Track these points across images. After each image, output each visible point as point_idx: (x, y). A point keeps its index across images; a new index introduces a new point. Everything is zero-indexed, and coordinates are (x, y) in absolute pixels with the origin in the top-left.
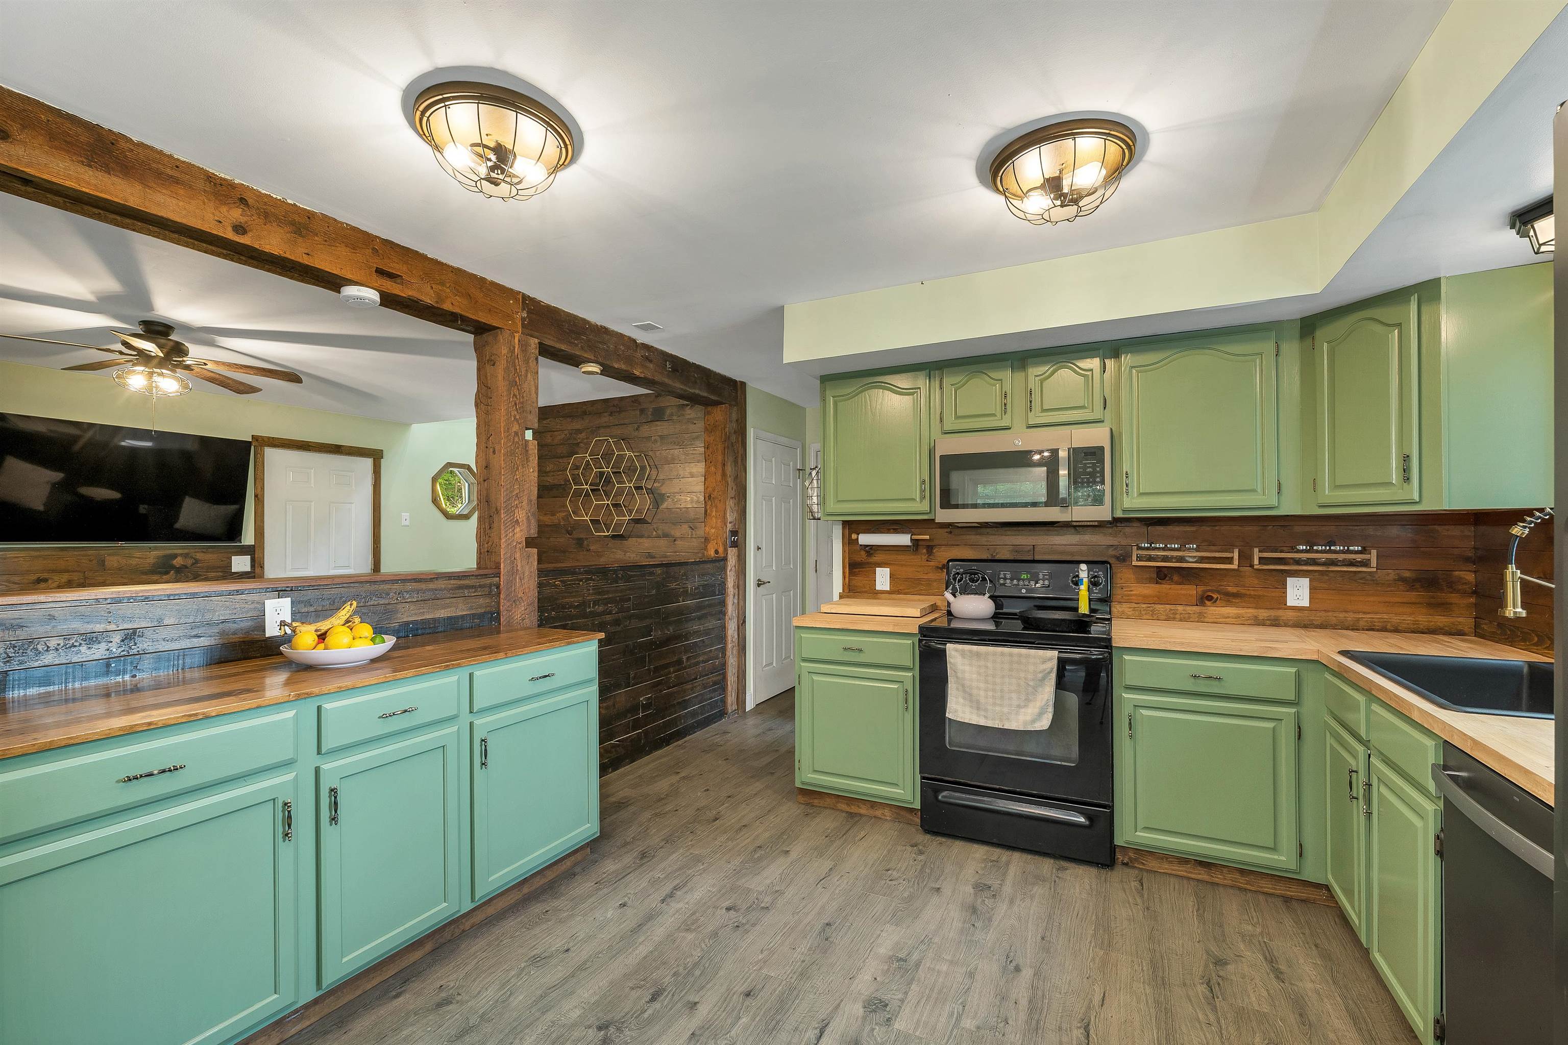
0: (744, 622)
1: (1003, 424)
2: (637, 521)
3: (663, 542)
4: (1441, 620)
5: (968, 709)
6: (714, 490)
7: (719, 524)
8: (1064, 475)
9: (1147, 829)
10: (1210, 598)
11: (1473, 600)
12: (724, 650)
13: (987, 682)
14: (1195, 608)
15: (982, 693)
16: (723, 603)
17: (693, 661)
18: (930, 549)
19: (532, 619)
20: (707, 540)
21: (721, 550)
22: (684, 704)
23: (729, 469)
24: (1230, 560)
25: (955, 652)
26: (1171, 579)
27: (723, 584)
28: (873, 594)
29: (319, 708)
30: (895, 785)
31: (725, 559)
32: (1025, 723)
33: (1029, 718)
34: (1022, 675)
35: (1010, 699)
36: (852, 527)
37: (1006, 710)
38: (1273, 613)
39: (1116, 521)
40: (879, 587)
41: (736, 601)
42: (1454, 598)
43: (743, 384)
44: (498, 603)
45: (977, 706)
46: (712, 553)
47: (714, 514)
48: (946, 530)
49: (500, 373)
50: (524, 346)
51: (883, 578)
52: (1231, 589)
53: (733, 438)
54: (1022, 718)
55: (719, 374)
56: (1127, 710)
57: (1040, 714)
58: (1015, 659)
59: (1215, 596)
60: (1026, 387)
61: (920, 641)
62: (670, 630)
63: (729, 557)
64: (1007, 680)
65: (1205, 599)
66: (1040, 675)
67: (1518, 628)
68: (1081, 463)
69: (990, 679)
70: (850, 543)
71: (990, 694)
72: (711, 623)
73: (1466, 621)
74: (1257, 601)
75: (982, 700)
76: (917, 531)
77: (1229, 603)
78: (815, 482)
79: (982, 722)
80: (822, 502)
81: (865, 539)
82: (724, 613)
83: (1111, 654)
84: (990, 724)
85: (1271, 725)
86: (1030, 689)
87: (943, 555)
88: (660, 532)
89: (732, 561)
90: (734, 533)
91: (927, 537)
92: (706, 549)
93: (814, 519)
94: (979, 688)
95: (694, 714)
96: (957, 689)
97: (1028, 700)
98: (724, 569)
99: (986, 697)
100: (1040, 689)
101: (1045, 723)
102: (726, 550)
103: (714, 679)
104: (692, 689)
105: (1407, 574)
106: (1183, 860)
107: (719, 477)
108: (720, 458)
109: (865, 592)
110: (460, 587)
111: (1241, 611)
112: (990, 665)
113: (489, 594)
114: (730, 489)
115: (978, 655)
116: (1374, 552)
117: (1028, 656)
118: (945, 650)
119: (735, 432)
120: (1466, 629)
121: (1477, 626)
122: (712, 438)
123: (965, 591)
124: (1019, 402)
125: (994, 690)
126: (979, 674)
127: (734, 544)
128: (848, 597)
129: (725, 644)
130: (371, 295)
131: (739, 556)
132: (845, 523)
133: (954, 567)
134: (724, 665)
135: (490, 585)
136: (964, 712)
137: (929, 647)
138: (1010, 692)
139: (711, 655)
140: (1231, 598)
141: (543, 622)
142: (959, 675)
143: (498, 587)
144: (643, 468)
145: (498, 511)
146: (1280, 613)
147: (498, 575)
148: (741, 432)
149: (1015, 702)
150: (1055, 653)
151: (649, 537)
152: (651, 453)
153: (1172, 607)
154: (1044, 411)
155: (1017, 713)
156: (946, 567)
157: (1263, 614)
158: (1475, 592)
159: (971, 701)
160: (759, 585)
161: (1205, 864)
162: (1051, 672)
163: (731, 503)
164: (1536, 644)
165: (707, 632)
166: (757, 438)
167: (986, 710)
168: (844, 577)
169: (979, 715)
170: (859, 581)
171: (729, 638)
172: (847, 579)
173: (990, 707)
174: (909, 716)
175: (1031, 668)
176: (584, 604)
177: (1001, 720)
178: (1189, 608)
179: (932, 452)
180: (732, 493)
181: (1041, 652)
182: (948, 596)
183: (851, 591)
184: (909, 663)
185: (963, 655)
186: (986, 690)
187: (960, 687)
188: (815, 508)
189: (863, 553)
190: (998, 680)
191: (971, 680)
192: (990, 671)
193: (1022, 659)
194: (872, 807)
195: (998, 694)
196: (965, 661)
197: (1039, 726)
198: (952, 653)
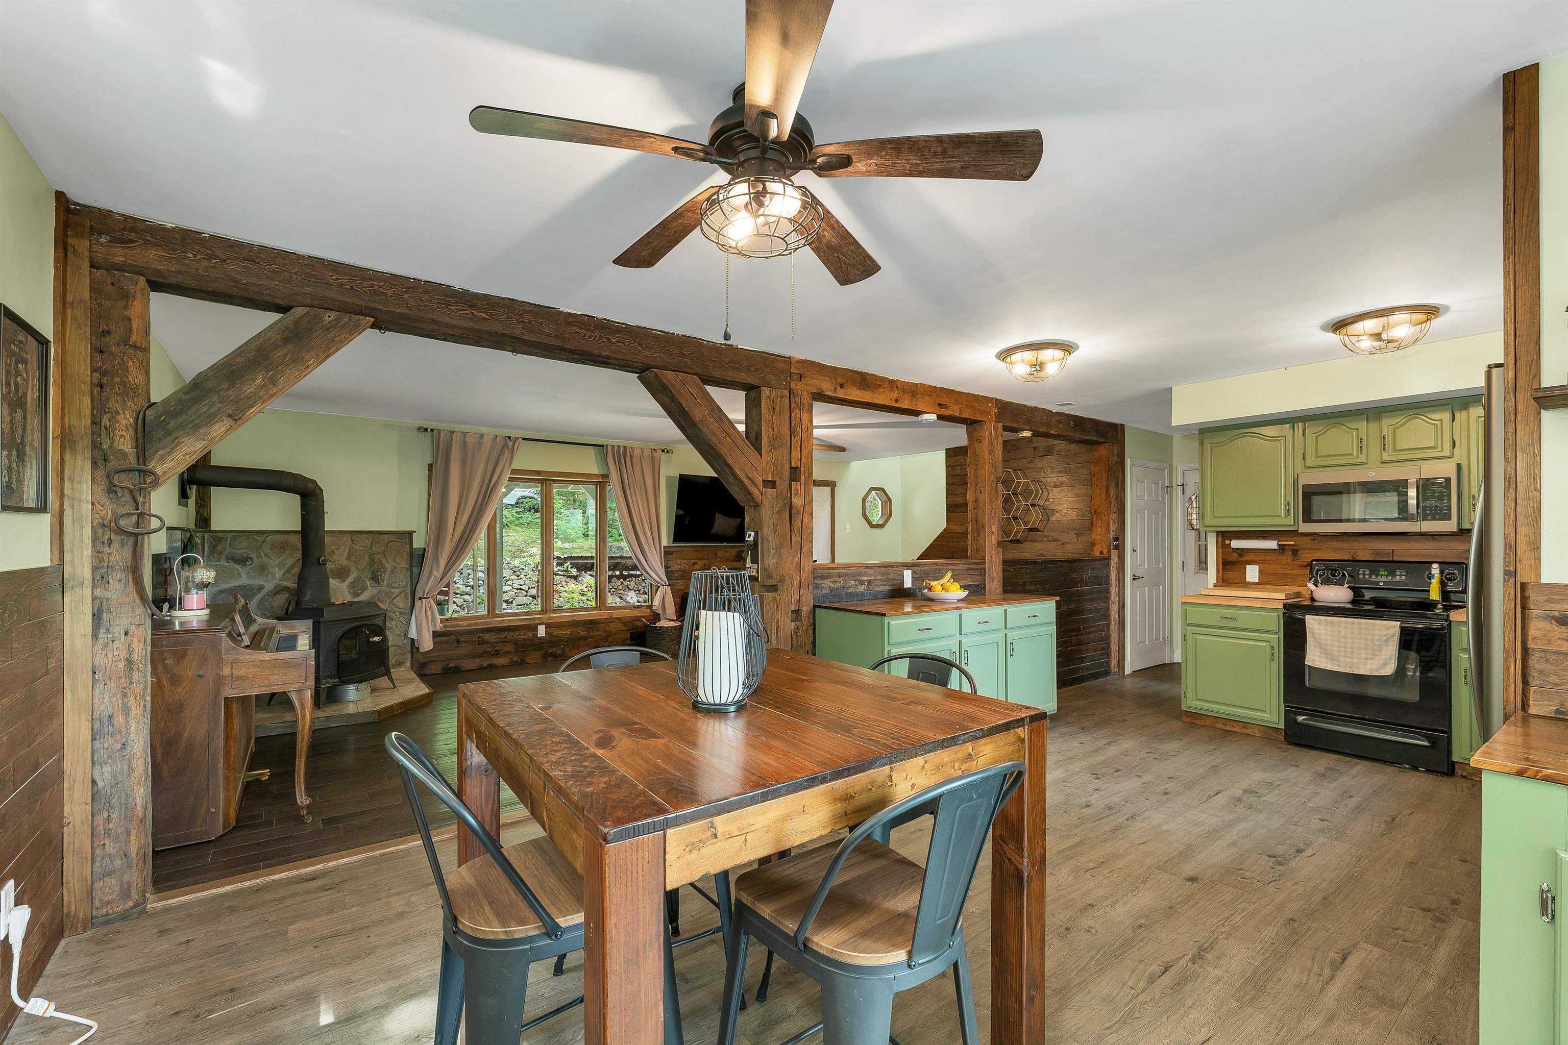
0: (1124, 606)
1: (1359, 461)
2: (1031, 530)
3: (1052, 545)
5: (1324, 660)
6: (1099, 507)
7: (1104, 532)
8: (1412, 499)
12: (1108, 625)
13: (1339, 642)
15: (1336, 649)
16: (1108, 591)
17: (1087, 631)
18: (1295, 552)
19: (1000, 590)
20: (1093, 544)
21: (1105, 552)
22: (1082, 660)
23: (1112, 492)
25: (1312, 622)
27: (1108, 577)
28: (1244, 584)
29: (960, 615)
30: (1264, 711)
31: (1109, 558)
32: (1372, 670)
33: (1375, 667)
34: (1369, 637)
35: (1359, 653)
36: (1224, 536)
37: (1355, 661)
40: (1249, 579)
41: (1117, 590)
43: (1122, 426)
44: (985, 579)
45: (1331, 658)
46: (1098, 554)
47: (1099, 524)
48: (1310, 538)
49: (985, 447)
50: (996, 428)
51: (1252, 573)
53: (1115, 468)
54: (1369, 666)
55: (1105, 422)
57: (1385, 664)
58: (1363, 626)
60: (1381, 433)
61: (1284, 614)
62: (1073, 606)
63: (1112, 556)
64: (1356, 641)
66: (1384, 638)
68: (1430, 490)
69: (1343, 640)
70: (1223, 547)
71: (1342, 649)
72: (1100, 605)
75: (1335, 653)
76: (1284, 538)
78: (1194, 504)
79: (1335, 669)
80: (1201, 516)
81: (1236, 544)
82: (1108, 599)
83: (1450, 625)
84: (1341, 670)
86: (1376, 648)
87: (1307, 557)
88: (1050, 538)
89: (1114, 560)
90: (1116, 539)
91: (1293, 543)
92: (1092, 550)
93: (1193, 529)
94: (1332, 646)
95: (1088, 668)
96: (1315, 646)
97: (1374, 655)
98: (1108, 565)
99: (1339, 652)
100: (1385, 648)
101: (1389, 670)
102: (1109, 552)
103: (1103, 646)
104: (1087, 650)
107: (1103, 496)
108: (1105, 483)
109: (1237, 583)
110: (969, 569)
112: (1342, 630)
113: (981, 575)
114: (1112, 506)
115: (1332, 623)
117: (1374, 624)
118: (1304, 619)
119: (1116, 463)
122: (1097, 469)
123: (1327, 582)
124: (1375, 446)
125: (1346, 647)
126: (1333, 636)
127: (1116, 547)
128: (1221, 586)
129: (1110, 621)
130: (933, 417)
131: (1119, 556)
132: (1218, 533)
133: (1317, 565)
134: (1108, 637)
135: (981, 569)
136: (1320, 661)
137: (1292, 617)
138: (1359, 649)
139: (1100, 628)
141: (1005, 591)
142: (1317, 636)
143: (984, 569)
144: (1037, 490)
145: (983, 526)
147: (984, 563)
148: (1121, 462)
149: (1363, 656)
150: (1398, 624)
151: (1041, 542)
152: (1043, 480)
154: (1396, 450)
155: (1365, 663)
156: (1310, 565)
159: (1326, 654)
160: (1134, 579)
162: (1393, 636)
163: (1113, 517)
165: (1097, 611)
166: (1132, 465)
167: (1339, 661)
168: (1218, 571)
169: (1333, 664)
170: (1230, 575)
171: (1112, 617)
172: (1221, 574)
173: (1341, 659)
174: (1275, 666)
175: (1379, 633)
176: (1024, 583)
177: (1351, 668)
179: (1296, 481)
180: (1114, 508)
181: (1386, 623)
182: (1311, 585)
183: (1223, 581)
184: (1275, 628)
185: (1320, 623)
186: (1339, 647)
187: (1317, 645)
188: (1194, 522)
189: (1235, 555)
190: (1349, 641)
191: (1327, 640)
192: (1342, 634)
193: (1371, 627)
194: (1244, 727)
195: (1349, 650)
196: (1322, 627)
197: (1383, 673)
198: (1311, 621)
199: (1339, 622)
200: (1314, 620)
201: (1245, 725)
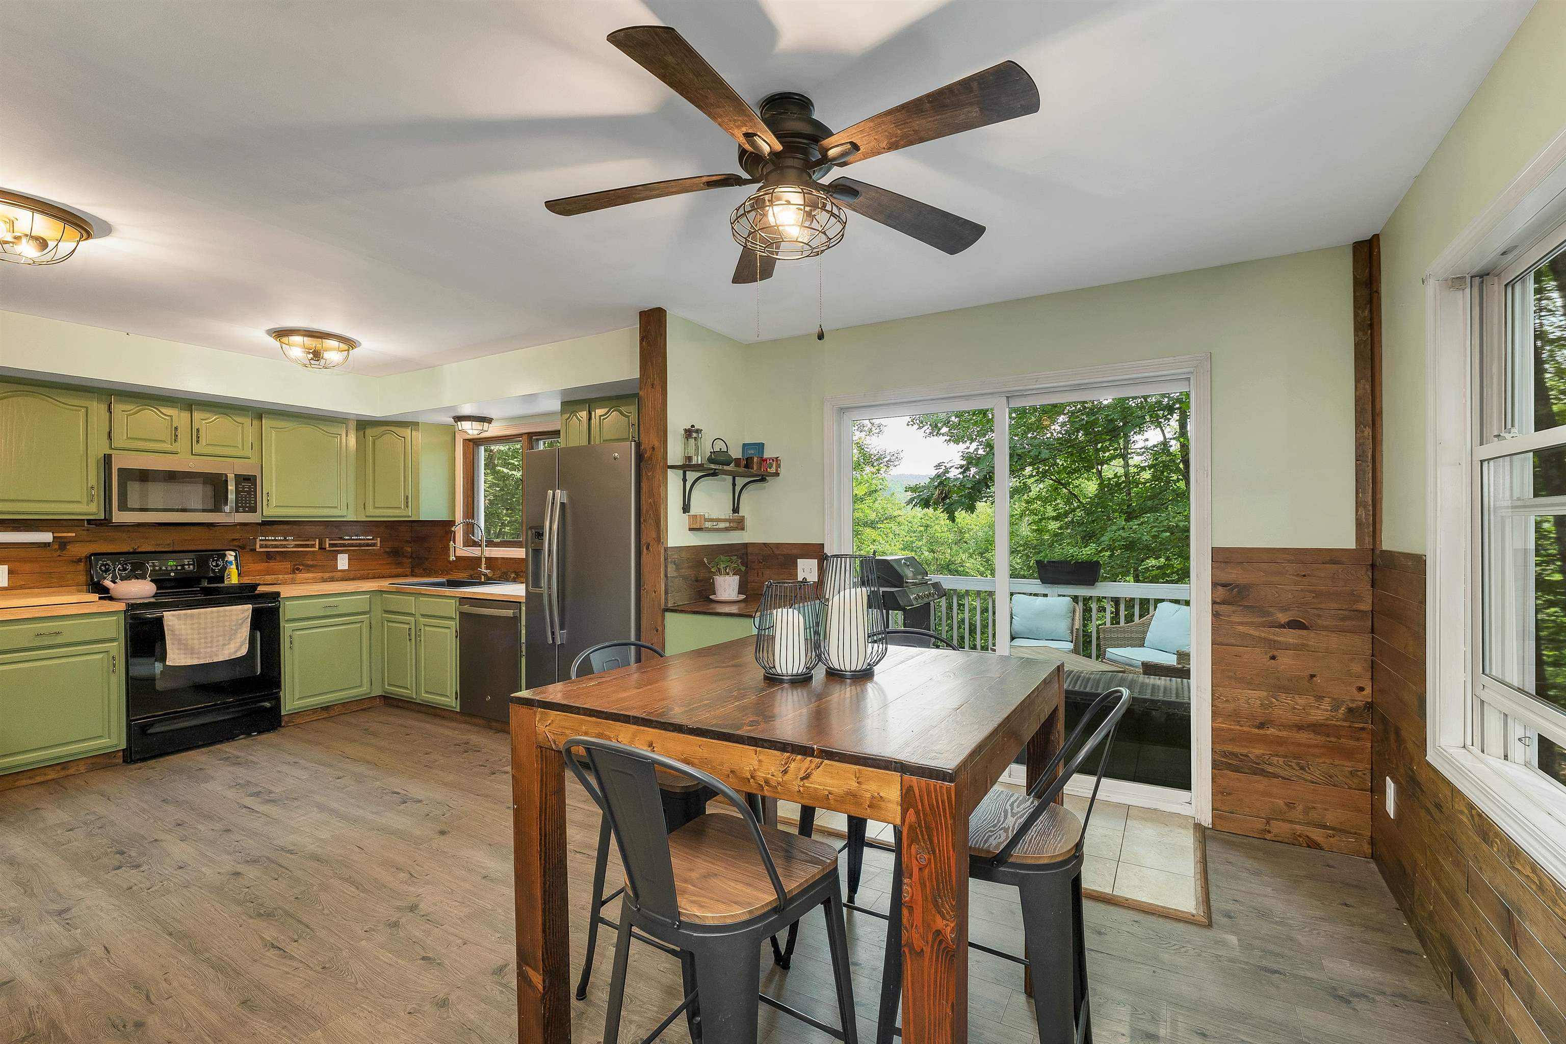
4: (400, 570)
5: (184, 656)
9: (300, 699)
10: (298, 569)
11: (410, 560)
13: (199, 633)
14: (290, 576)
15: (196, 642)
24: (313, 546)
26: (275, 559)
30: (99, 737)
32: (230, 654)
33: (233, 650)
34: (227, 624)
35: (218, 641)
37: (214, 649)
38: (331, 574)
39: (264, 523)
42: (404, 560)
45: (192, 652)
52: (310, 563)
54: (226, 652)
56: (287, 634)
57: (238, 647)
58: (222, 614)
59: (301, 568)
60: (192, 425)
61: (127, 615)
64: (215, 629)
65: (295, 570)
66: (240, 621)
67: (432, 569)
68: (241, 485)
69: (202, 631)
71: (203, 641)
73: (408, 571)
74: (322, 568)
75: (196, 646)
76: (54, 529)
77: (309, 571)
79: (196, 662)
83: (280, 602)
84: (202, 662)
85: (359, 625)
86: (235, 631)
91: (66, 534)
94: (193, 639)
96: (173, 644)
97: (230, 639)
99: (199, 644)
100: (241, 630)
101: (242, 651)
105: (388, 550)
106: (314, 711)
111: (315, 575)
112: (202, 621)
115: (192, 616)
116: (379, 539)
117: (231, 611)
118: (162, 618)
120: (408, 573)
121: (412, 571)
125: (205, 638)
126: (192, 629)
136: (181, 659)
137: (139, 618)
138: (218, 636)
140: (309, 568)
142: (176, 633)
146: (334, 574)
149: (221, 643)
150: (250, 606)
153: (276, 576)
154: (207, 445)
155: (223, 650)
157: (327, 575)
158: (411, 557)
159: (186, 649)
161: (326, 708)
162: (246, 619)
164: (441, 574)
167: (199, 653)
169: (192, 658)
173: (201, 650)
174: (115, 677)
175: (234, 618)
177: (211, 657)
178: (286, 576)
181: (240, 607)
182: (107, 583)
184: (113, 635)
185: (179, 618)
186: (199, 639)
187: (176, 642)
190: (209, 630)
191: (187, 634)
192: (203, 626)
193: (227, 613)
194: (63, 769)
195: (209, 639)
196: (181, 622)
197: (239, 655)
198: (170, 618)
199: (199, 614)
200: (173, 616)
201: (64, 765)
